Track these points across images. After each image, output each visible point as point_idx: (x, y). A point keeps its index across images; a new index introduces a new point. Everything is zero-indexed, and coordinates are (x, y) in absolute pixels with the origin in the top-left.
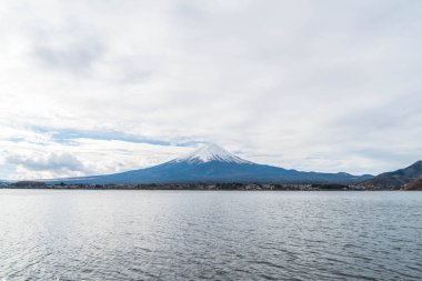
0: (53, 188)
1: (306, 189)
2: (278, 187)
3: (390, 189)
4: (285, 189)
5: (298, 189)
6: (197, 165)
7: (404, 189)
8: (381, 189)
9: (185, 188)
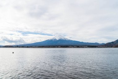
0: (15, 47)
1: (86, 47)
2: (78, 47)
3: (109, 47)
4: (80, 47)
5: (84, 47)
6: (55, 41)
7: (113, 47)
8: (107, 47)
9: (52, 47)
